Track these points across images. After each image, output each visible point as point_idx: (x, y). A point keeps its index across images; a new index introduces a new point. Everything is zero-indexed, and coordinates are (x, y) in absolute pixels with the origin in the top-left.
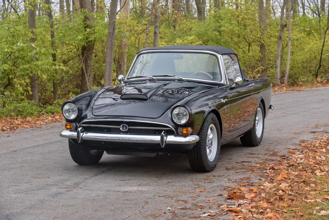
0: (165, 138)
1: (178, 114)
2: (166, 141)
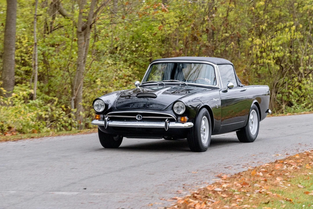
0: (168, 124)
1: (178, 107)
2: (169, 127)
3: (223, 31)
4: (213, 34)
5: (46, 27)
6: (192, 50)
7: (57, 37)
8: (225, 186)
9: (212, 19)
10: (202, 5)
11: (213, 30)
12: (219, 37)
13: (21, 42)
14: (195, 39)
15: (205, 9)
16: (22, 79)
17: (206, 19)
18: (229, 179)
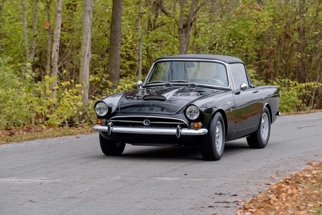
0: (180, 130)
1: (191, 112)
2: (181, 133)
3: (313, 29)
4: (304, 32)
5: (150, 25)
6: (284, 47)
7: (160, 33)
8: (314, 172)
9: (303, 18)
10: (294, 5)
11: (304, 29)
12: (309, 35)
13: (126, 38)
14: (287, 36)
15: (297, 9)
16: (127, 72)
17: (297, 18)
18: (318, 166)
